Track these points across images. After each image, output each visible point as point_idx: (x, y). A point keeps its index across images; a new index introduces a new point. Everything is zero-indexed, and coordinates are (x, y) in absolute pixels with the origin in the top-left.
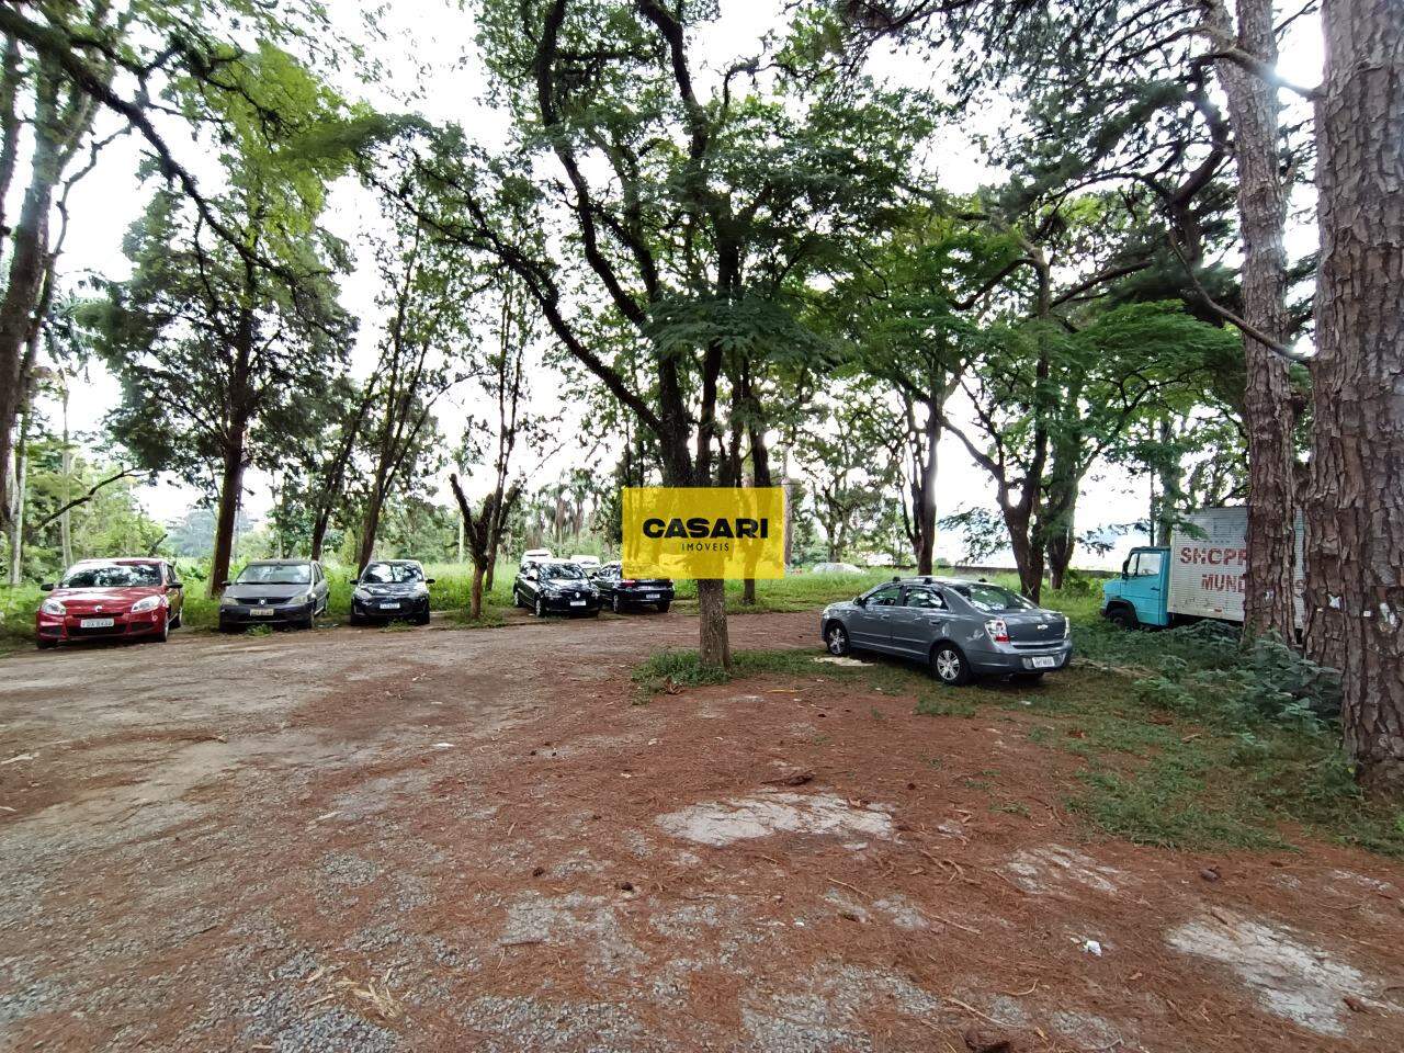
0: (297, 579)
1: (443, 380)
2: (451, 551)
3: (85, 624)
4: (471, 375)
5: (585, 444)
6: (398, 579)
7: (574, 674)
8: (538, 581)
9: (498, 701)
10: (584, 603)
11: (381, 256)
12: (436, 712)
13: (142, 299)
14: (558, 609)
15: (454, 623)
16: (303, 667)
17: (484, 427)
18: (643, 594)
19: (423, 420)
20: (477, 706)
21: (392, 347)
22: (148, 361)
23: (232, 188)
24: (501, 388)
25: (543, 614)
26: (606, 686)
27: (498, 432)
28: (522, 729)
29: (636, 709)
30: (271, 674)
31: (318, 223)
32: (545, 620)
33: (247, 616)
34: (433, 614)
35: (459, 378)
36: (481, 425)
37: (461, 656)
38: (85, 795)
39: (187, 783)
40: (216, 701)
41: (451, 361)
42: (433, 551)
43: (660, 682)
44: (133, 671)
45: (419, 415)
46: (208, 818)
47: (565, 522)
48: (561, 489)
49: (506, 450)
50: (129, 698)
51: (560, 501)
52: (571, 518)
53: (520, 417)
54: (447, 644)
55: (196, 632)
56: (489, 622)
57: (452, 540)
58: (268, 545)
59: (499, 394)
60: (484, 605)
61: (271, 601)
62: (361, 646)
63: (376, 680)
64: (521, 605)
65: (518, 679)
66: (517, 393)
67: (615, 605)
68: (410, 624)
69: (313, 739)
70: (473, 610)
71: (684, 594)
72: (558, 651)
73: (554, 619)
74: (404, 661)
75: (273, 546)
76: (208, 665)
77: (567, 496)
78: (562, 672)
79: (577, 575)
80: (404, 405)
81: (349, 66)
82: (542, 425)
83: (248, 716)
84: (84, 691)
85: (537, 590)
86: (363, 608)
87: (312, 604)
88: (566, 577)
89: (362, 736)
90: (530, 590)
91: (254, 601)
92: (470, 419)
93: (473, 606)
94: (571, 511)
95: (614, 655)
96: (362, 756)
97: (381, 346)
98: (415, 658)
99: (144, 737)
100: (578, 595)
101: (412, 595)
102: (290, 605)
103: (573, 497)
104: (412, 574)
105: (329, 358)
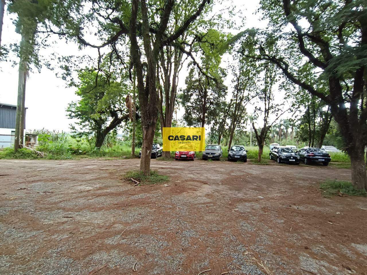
0: (216, 149)
1: (249, 98)
2: (248, 143)
3: (182, 156)
4: (256, 95)
5: (292, 111)
6: (238, 150)
7: (297, 183)
8: (278, 153)
9: (273, 187)
10: (294, 160)
11: (234, 70)
12: (255, 187)
13: (188, 91)
14: (285, 161)
15: (253, 163)
16: (221, 170)
17: (260, 109)
18: (318, 159)
19: (243, 110)
20: (267, 187)
21: (236, 93)
22: (189, 104)
23: (203, 64)
24: (265, 98)
25: (280, 163)
26: (310, 188)
27: (264, 110)
28: (284, 197)
29: (326, 199)
30: (215, 170)
31: (219, 66)
32: (281, 164)
33: (207, 157)
34: (248, 160)
35: (253, 97)
36: (259, 109)
37: (258, 172)
38: (189, 191)
39: (205, 193)
40: (206, 175)
41: (250, 93)
42: (244, 143)
43: (334, 191)
44: (191, 166)
45: (242, 108)
46: (211, 203)
47: (282, 135)
48: (281, 125)
49: (266, 115)
50: (191, 172)
51: (280, 129)
52: (284, 134)
53: (270, 105)
54: (253, 168)
55: (198, 159)
56: (263, 163)
57: (248, 140)
58: (208, 141)
59: (264, 100)
60: (261, 158)
61: (212, 154)
62: (232, 166)
63: (238, 175)
64: (272, 159)
65: (277, 181)
66: (270, 99)
67: (306, 162)
68: (242, 162)
69: (227, 188)
70: (258, 159)
71: (334, 160)
72: (288, 174)
73: (283, 164)
74: (243, 172)
75: (209, 141)
76: (202, 167)
77: (282, 127)
78: (291, 181)
79: (290, 151)
80: (239, 106)
81: (226, 26)
82: (277, 107)
83: (213, 180)
84: (184, 169)
85: (278, 155)
86: (231, 157)
87: (220, 155)
88: (286, 152)
89: (239, 190)
90: (275, 155)
91: (209, 154)
92: (256, 108)
93: (259, 158)
94: (284, 132)
95: (309, 178)
96: (240, 195)
97: (233, 92)
98: (246, 171)
99: (195, 181)
100: (292, 158)
101: (242, 154)
102: (215, 155)
103: (285, 128)
104: (241, 149)
105: (221, 98)
